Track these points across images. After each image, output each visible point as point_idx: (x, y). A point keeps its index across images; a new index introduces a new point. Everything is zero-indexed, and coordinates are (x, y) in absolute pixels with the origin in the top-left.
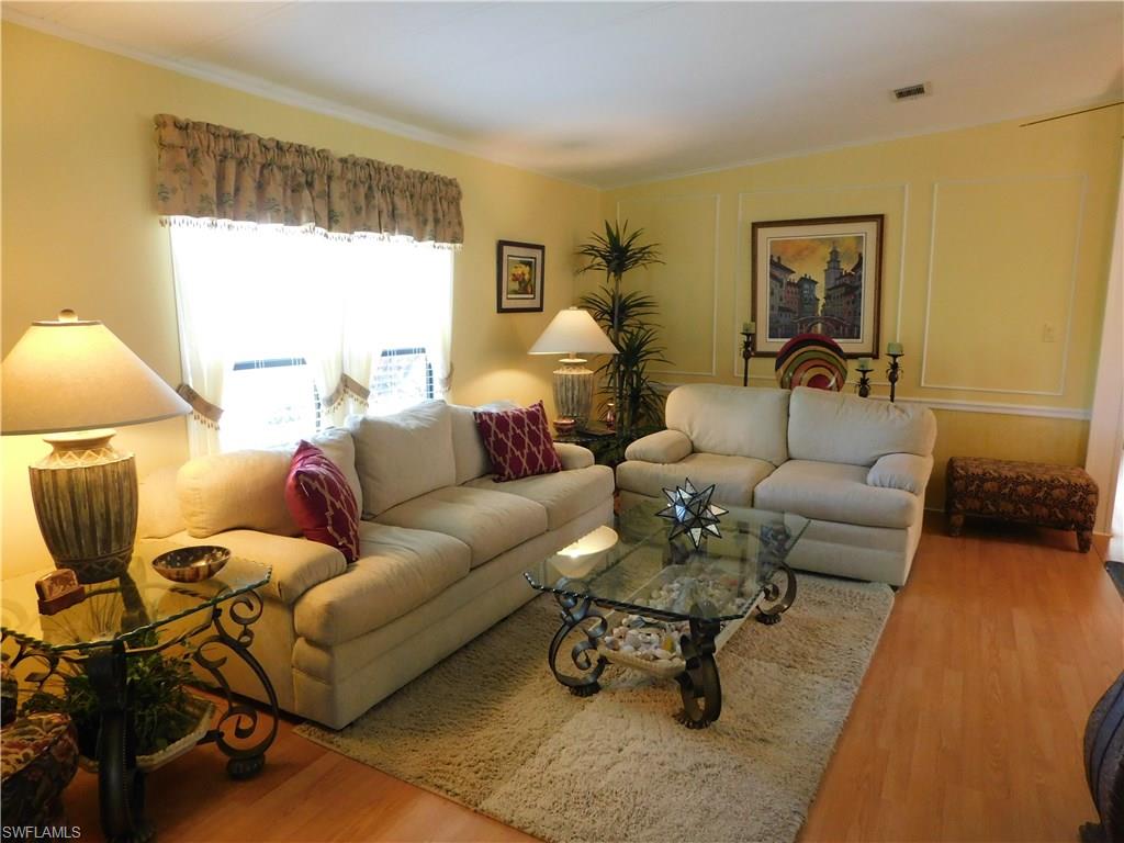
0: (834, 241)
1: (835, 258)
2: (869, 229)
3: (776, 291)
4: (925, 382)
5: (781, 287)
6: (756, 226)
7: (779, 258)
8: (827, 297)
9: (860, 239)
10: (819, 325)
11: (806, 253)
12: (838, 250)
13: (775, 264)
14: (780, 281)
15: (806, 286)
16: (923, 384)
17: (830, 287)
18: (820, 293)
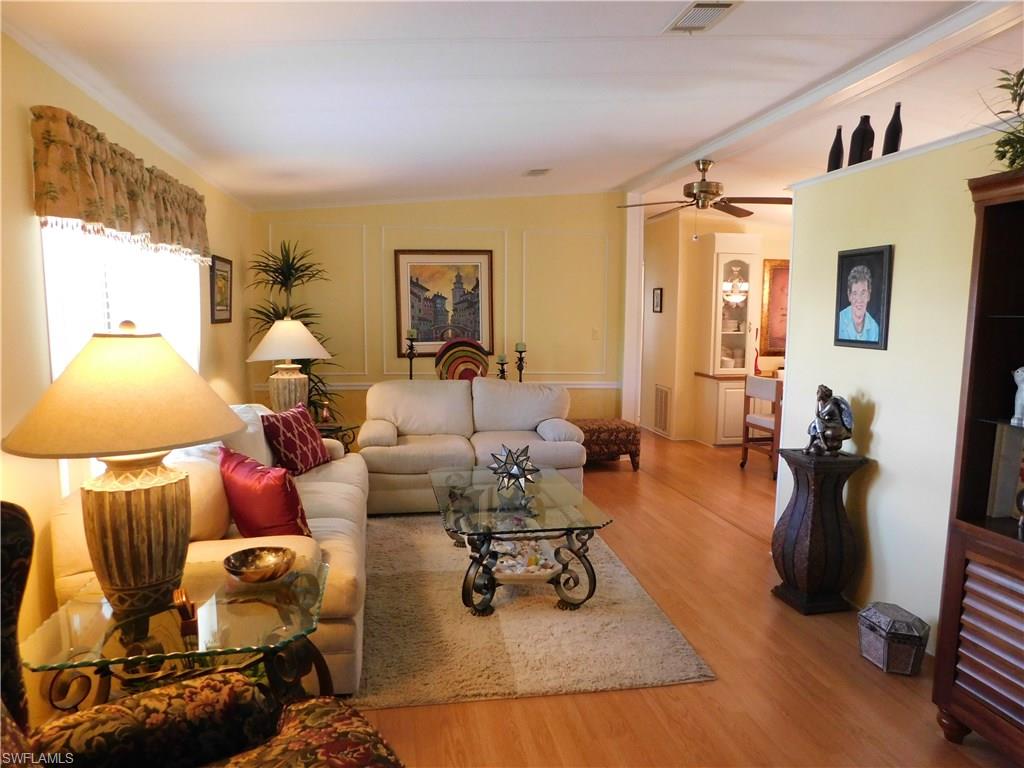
0: (458, 268)
1: (459, 280)
2: (483, 260)
3: (415, 305)
5: (420, 301)
6: (397, 253)
7: (417, 279)
8: (455, 310)
9: (477, 267)
10: (449, 331)
11: (437, 275)
12: (461, 274)
13: (414, 284)
14: (419, 297)
15: (438, 301)
17: (457, 301)
18: (449, 307)
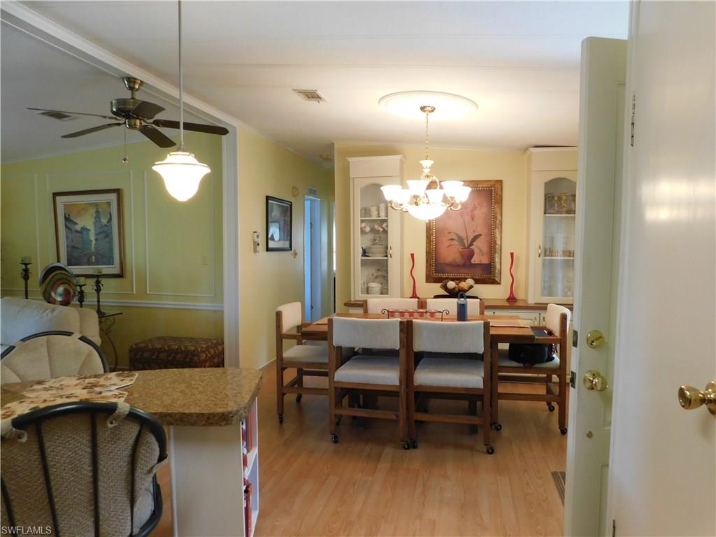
0: (97, 205)
1: (98, 215)
2: (112, 197)
3: (69, 236)
4: (150, 291)
5: (72, 233)
6: (55, 195)
7: (69, 215)
8: (96, 240)
9: (109, 204)
10: (93, 257)
11: (82, 212)
12: (100, 210)
13: (67, 219)
14: (70, 229)
15: (85, 232)
16: (148, 292)
17: (98, 232)
18: (92, 237)
